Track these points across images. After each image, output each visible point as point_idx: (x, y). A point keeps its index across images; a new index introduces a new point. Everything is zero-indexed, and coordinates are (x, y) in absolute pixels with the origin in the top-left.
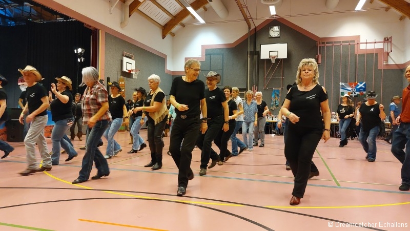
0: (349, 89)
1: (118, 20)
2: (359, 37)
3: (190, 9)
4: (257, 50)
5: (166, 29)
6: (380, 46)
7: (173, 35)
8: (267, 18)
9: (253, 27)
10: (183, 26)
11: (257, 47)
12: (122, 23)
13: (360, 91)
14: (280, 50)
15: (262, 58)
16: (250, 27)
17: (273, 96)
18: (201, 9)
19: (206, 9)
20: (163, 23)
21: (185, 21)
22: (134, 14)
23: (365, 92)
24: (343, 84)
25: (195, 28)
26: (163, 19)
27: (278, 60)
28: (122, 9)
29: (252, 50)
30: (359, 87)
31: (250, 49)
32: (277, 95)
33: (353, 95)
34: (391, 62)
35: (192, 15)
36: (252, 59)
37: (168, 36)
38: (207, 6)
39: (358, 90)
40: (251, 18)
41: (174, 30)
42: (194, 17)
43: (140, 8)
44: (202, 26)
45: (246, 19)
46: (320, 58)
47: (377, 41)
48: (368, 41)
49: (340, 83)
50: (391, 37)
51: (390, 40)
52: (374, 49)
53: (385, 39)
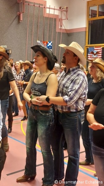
2: (46, 2)
46: (22, 14)
47: (55, 8)
48: (51, 7)
49: (38, 41)
50: (67, 8)
51: (65, 9)
52: (54, 15)
53: (60, 8)
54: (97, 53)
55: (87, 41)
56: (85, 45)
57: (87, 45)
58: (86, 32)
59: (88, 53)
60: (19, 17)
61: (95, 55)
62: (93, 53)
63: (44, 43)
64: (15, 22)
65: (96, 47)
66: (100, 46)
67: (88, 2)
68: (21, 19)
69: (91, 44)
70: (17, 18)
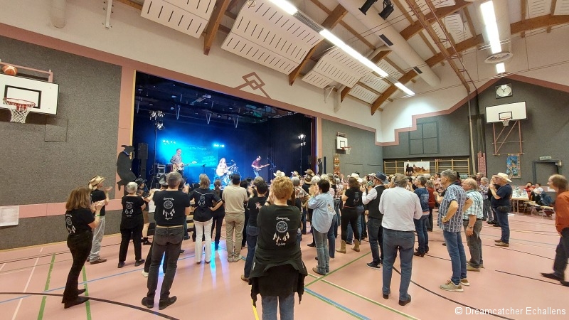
1: (332, 106)
3: (399, 85)
4: (481, 113)
5: (374, 106)
7: (382, 110)
8: (492, 78)
9: (472, 90)
10: (392, 100)
11: (480, 111)
12: (336, 109)
14: (515, 110)
15: (488, 121)
16: (469, 91)
17: (509, 164)
18: (410, 82)
19: (414, 82)
20: (371, 102)
21: (392, 96)
22: (346, 99)
25: (404, 100)
26: (371, 97)
27: (512, 123)
28: (335, 97)
29: (474, 114)
31: (471, 112)
35: (400, 90)
36: (474, 124)
37: (377, 112)
38: (416, 78)
40: (472, 81)
41: (382, 106)
42: (402, 91)
43: (350, 93)
44: (412, 98)
45: (465, 83)
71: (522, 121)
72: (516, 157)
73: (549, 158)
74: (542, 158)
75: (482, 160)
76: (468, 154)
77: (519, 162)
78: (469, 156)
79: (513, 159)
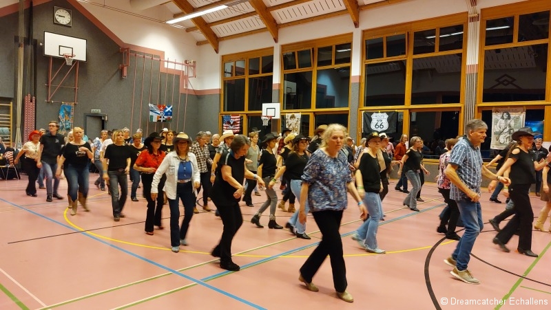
0: (159, 112)
2: (163, 53)
4: (34, 38)
6: (179, 68)
11: (34, 33)
13: (168, 115)
14: (76, 48)
15: (47, 53)
17: (61, 114)
23: (171, 117)
24: (152, 106)
30: (167, 111)
32: (68, 113)
33: (162, 119)
34: (190, 88)
39: (166, 114)
46: (125, 68)
47: (177, 62)
48: (169, 60)
49: (150, 105)
50: (194, 62)
51: (192, 64)
52: (175, 70)
53: (186, 62)
54: (235, 123)
55: (222, 107)
56: (220, 111)
57: (222, 112)
58: (220, 95)
59: (223, 123)
60: (121, 71)
61: (232, 125)
62: (229, 123)
63: (159, 107)
64: (116, 77)
65: (234, 115)
66: (237, 115)
67: (223, 56)
68: (125, 73)
69: (228, 111)
70: (119, 73)
71: (81, 62)
72: (70, 107)
73: (99, 111)
74: (94, 111)
75: (30, 107)
76: (12, 97)
77: (72, 113)
78: (14, 100)
79: (67, 109)
